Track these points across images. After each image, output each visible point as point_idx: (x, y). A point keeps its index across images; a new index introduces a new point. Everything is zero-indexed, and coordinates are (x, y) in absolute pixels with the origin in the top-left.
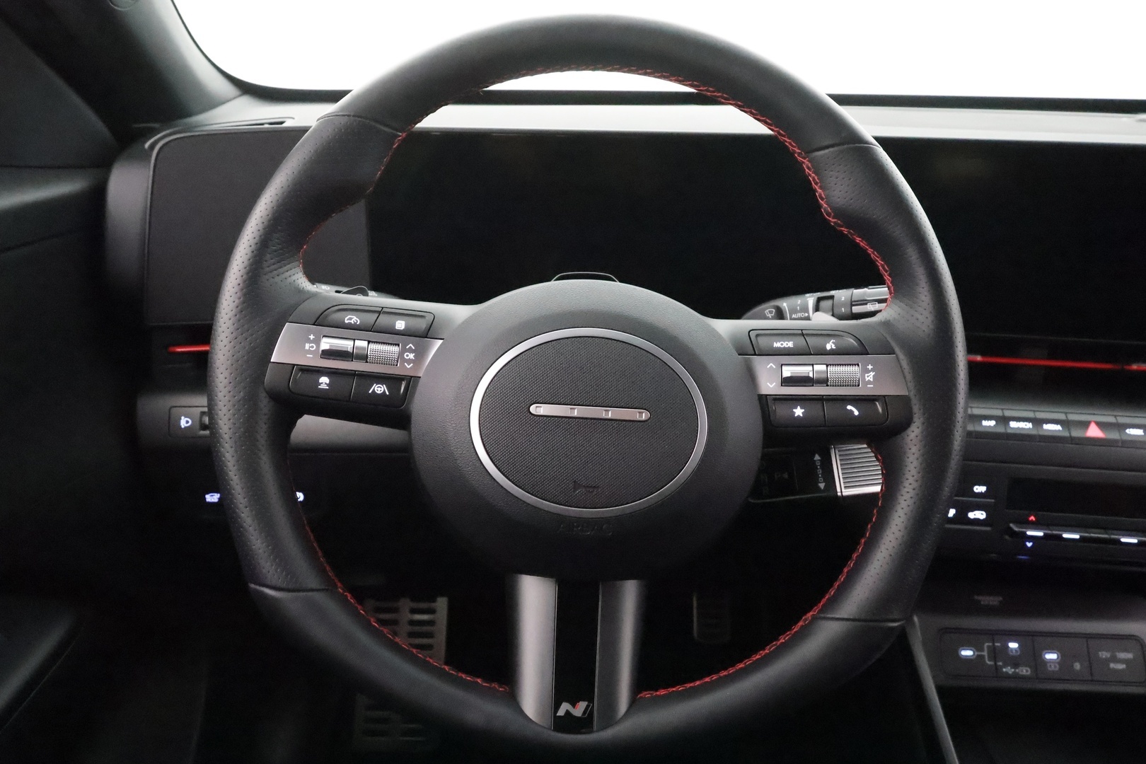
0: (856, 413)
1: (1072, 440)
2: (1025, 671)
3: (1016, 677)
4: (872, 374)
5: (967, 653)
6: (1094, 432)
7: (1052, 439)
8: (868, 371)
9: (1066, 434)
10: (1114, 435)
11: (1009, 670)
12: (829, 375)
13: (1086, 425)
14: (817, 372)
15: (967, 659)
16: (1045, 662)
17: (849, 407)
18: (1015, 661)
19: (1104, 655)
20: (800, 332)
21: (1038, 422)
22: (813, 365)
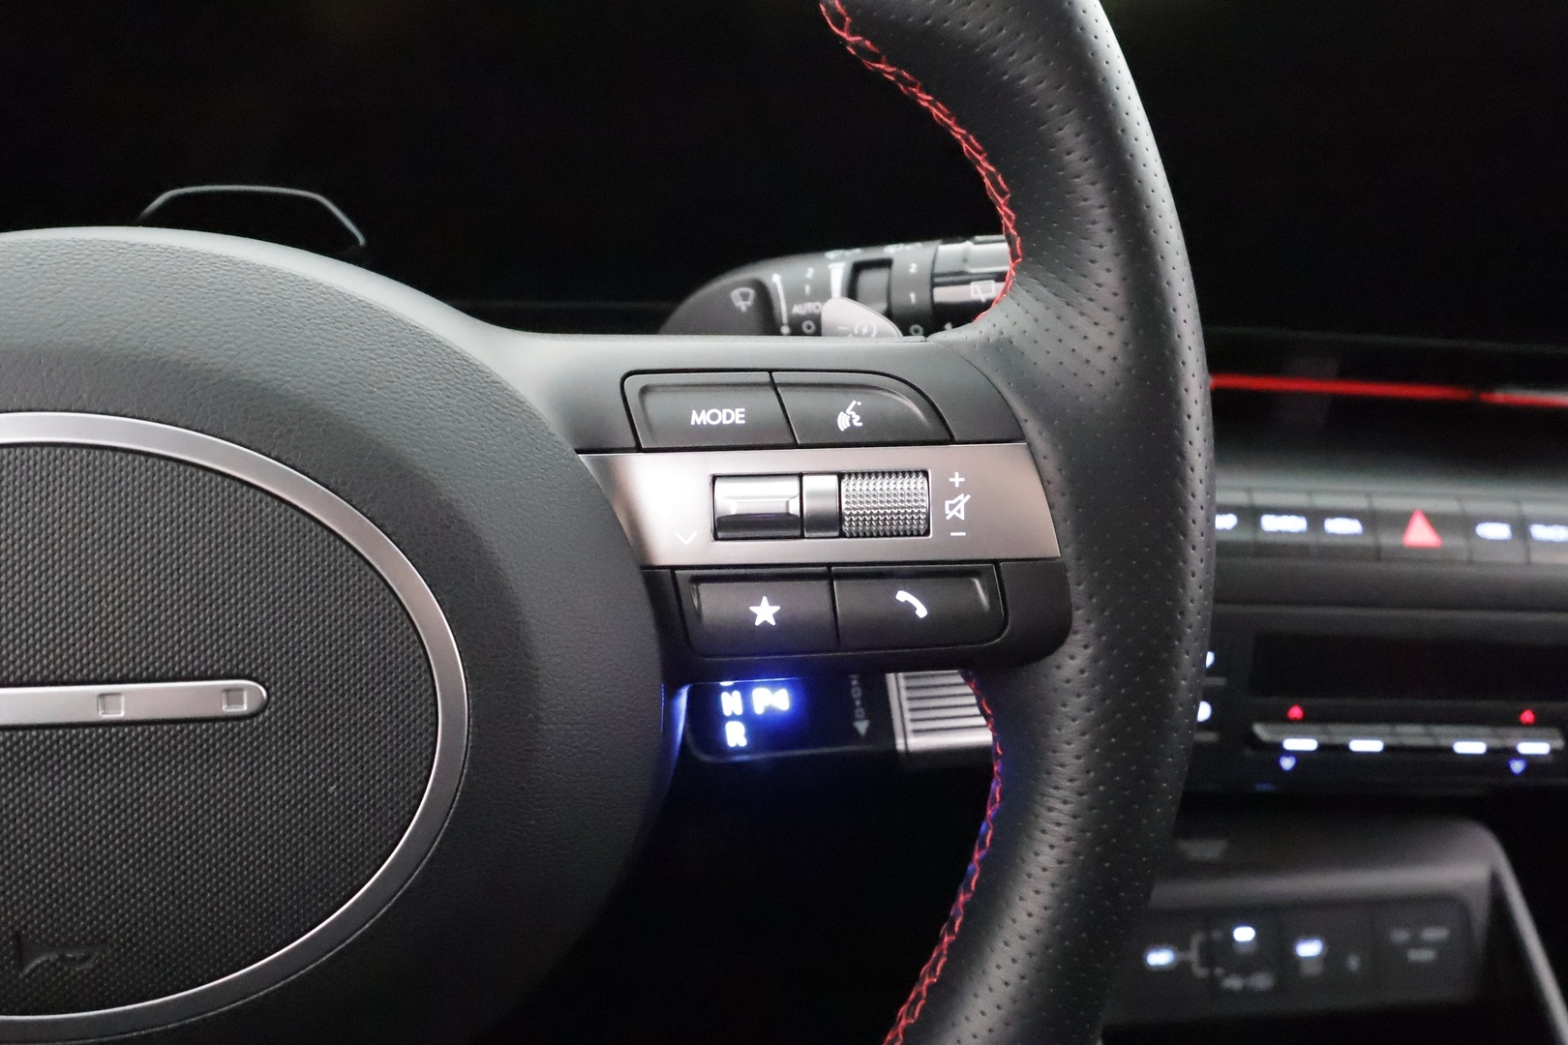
0: (922, 612)
1: (1377, 554)
2: (1262, 981)
3: (1247, 993)
4: (963, 499)
5: (1160, 958)
6: (1420, 534)
7: (1342, 550)
8: (953, 493)
9: (1369, 541)
10: (1457, 542)
11: (1234, 983)
12: (844, 506)
13: (1402, 521)
14: (815, 495)
15: (1161, 972)
16: (1299, 961)
17: (903, 596)
18: (1246, 962)
19: (1400, 936)
20: (764, 377)
21: (1316, 517)
22: (800, 476)
